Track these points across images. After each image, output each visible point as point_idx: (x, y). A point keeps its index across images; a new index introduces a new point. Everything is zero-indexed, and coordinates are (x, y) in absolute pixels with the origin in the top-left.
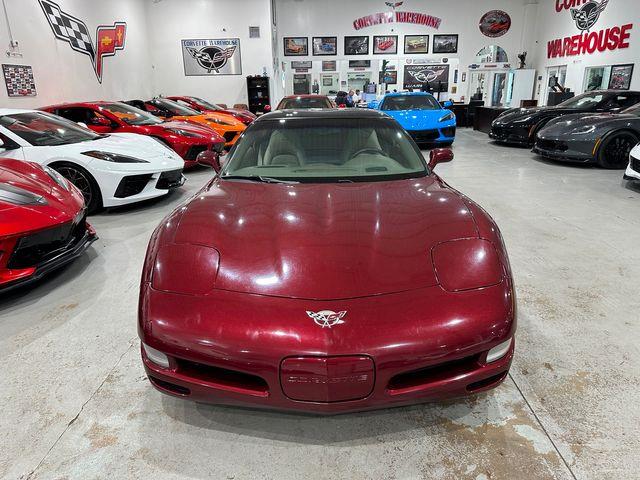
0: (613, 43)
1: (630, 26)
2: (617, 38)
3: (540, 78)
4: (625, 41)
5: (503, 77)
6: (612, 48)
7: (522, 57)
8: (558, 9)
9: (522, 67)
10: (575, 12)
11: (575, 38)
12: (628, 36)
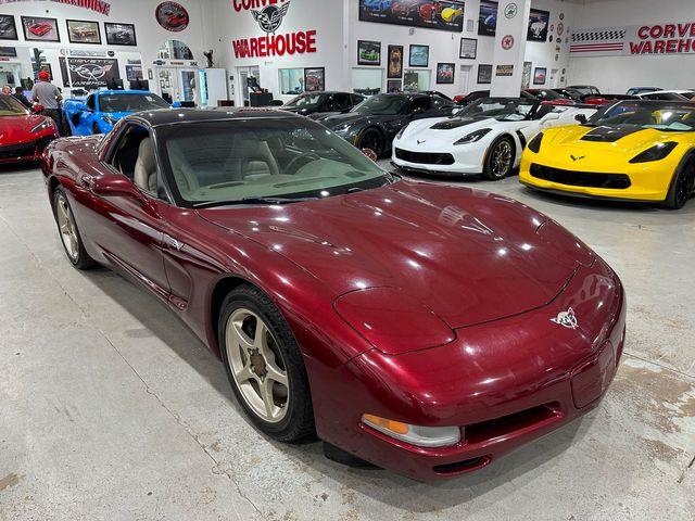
0: (301, 47)
1: (314, 33)
2: (304, 43)
3: (232, 78)
4: (312, 46)
5: (191, 76)
6: (301, 51)
7: (209, 56)
8: (238, 9)
9: (210, 66)
10: (256, 14)
11: (262, 39)
12: (313, 41)
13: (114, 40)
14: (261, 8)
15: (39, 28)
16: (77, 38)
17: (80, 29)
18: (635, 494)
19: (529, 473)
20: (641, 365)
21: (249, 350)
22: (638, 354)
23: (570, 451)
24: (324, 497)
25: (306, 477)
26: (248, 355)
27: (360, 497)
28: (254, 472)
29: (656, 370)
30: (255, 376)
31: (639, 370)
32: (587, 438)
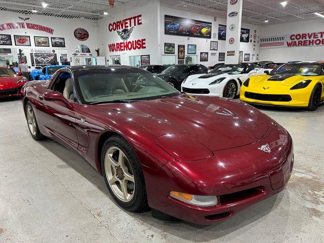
0: (139, 46)
1: (145, 40)
2: (140, 44)
3: (108, 61)
4: (144, 46)
5: (89, 60)
6: (139, 48)
7: (98, 51)
8: (111, 31)
9: (98, 56)
10: (119, 32)
11: (121, 43)
12: (144, 43)
13: (55, 45)
14: (121, 30)
15: (22, 40)
16: (38, 44)
17: (40, 40)
18: (304, 232)
19: (252, 224)
20: (303, 175)
21: (116, 167)
22: (300, 170)
23: (271, 213)
24: (152, 236)
25: (143, 227)
26: (115, 170)
27: (170, 236)
28: (118, 225)
29: (310, 177)
30: (119, 180)
31: (302, 178)
32: (279, 208)
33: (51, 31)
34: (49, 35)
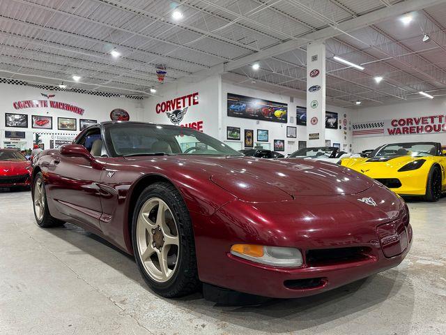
1: (201, 122)
4: (200, 129)
8: (158, 112)
10: (168, 114)
12: (201, 127)
14: (171, 112)
15: (41, 121)
16: (63, 127)
17: (65, 122)
18: (440, 322)
19: (359, 312)
20: (429, 262)
21: (153, 230)
22: (424, 258)
23: (387, 301)
24: (203, 326)
25: (190, 316)
27: (230, 326)
28: (151, 314)
29: (439, 264)
30: (156, 249)
31: (427, 265)
32: (398, 295)
33: (80, 111)
34: (78, 117)
